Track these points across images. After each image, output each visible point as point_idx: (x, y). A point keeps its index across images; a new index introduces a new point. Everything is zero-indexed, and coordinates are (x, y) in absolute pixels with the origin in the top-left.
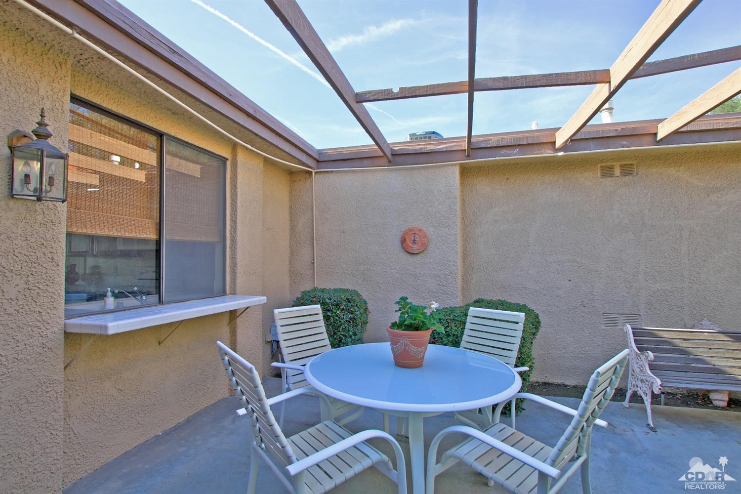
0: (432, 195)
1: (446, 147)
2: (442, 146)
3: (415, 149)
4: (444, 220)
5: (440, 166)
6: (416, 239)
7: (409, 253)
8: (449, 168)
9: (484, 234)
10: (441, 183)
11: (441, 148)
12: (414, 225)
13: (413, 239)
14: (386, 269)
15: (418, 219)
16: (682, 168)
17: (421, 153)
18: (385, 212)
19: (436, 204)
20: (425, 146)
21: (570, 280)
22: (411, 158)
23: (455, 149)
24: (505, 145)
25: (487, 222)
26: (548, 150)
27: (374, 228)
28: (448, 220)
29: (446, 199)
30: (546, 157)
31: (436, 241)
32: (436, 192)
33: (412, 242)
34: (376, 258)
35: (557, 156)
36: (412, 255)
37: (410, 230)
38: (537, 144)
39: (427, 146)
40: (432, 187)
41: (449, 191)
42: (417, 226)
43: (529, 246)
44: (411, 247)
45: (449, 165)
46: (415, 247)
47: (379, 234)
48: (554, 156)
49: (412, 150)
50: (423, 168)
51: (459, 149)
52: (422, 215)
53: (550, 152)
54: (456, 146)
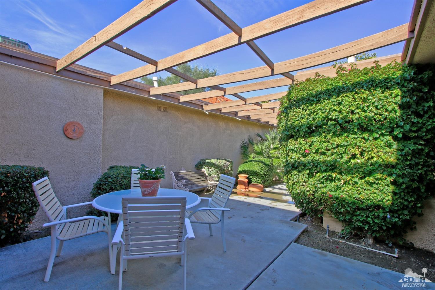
0: (87, 102)
1: (99, 76)
2: (96, 75)
3: (79, 71)
4: (94, 119)
5: (93, 86)
6: (75, 130)
7: (68, 138)
8: (98, 89)
9: (108, 130)
10: (93, 97)
11: (96, 76)
12: (73, 119)
13: (73, 129)
14: (49, 149)
15: (76, 117)
16: (179, 113)
17: (82, 74)
18: (49, 107)
19: (89, 109)
20: (86, 71)
21: (145, 155)
22: (75, 75)
23: (105, 79)
24: (130, 86)
25: (110, 123)
26: (147, 94)
27: (38, 118)
28: (96, 120)
29: (96, 107)
30: (145, 97)
31: (89, 132)
32: (89, 101)
33: (72, 131)
34: (40, 140)
35: (150, 98)
36: (71, 140)
37: (72, 123)
38: (143, 90)
39: (87, 71)
40: (87, 98)
41: (98, 103)
42: (75, 121)
43: (130, 138)
44: (72, 135)
45: (98, 87)
46: (74, 135)
47: (43, 123)
48: (149, 98)
49: (76, 70)
50: (82, 84)
51: (107, 80)
52: (79, 114)
53: (147, 95)
54: (105, 78)
